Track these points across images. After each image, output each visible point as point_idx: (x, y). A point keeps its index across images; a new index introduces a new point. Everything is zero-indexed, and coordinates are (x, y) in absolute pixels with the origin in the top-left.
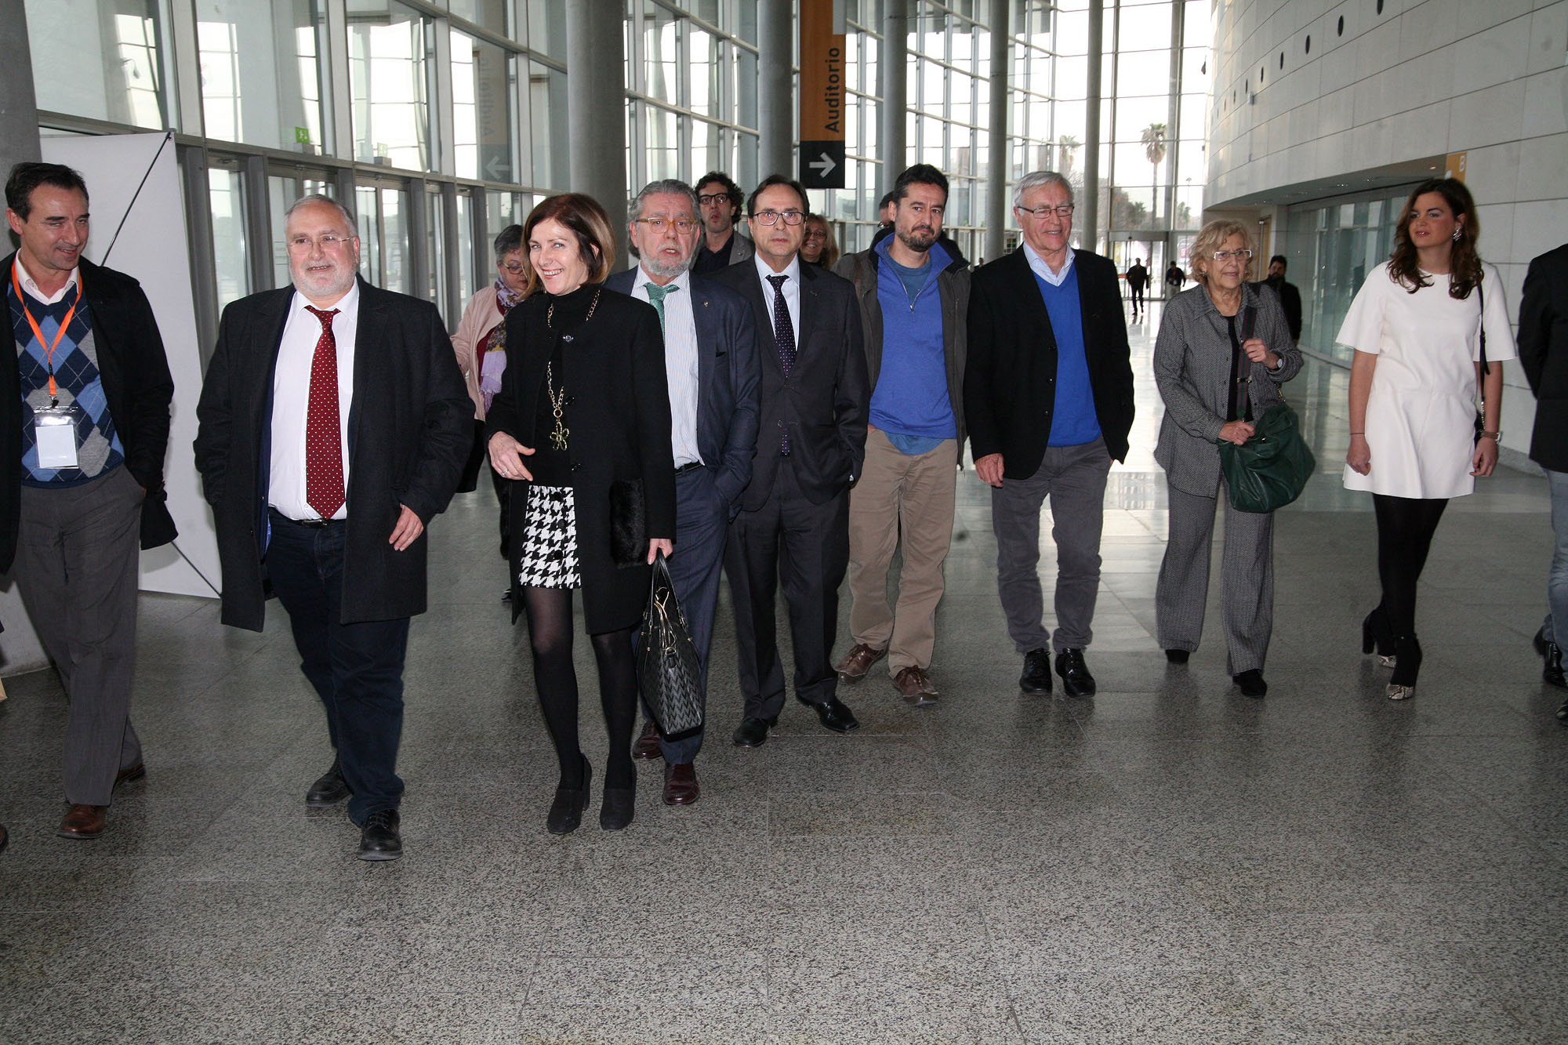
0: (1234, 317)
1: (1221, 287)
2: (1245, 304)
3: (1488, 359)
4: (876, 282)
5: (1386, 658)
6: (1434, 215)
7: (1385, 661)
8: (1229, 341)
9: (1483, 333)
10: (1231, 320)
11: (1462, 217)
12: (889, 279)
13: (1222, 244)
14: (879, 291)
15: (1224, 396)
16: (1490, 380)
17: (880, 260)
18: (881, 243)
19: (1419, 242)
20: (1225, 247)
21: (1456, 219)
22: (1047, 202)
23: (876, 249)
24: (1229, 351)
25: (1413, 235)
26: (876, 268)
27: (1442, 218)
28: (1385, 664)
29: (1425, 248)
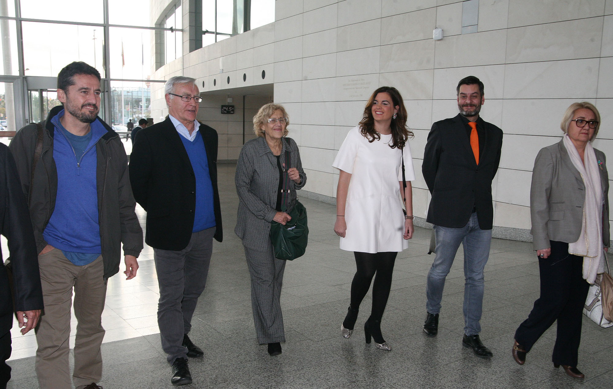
0: (279, 156)
1: (273, 138)
2: (284, 149)
3: (406, 180)
4: (52, 145)
5: (381, 345)
6: (385, 104)
7: (380, 346)
8: (277, 170)
9: (403, 166)
10: (278, 157)
11: (397, 107)
12: (60, 142)
13: (272, 114)
14: (54, 152)
15: (275, 198)
16: (407, 189)
17: (55, 129)
18: (56, 117)
19: (376, 117)
20: (274, 116)
21: (395, 108)
22: (189, 92)
23: (52, 121)
24: (278, 176)
25: (374, 113)
26: (52, 135)
27: (389, 106)
28: (380, 348)
29: (378, 121)
